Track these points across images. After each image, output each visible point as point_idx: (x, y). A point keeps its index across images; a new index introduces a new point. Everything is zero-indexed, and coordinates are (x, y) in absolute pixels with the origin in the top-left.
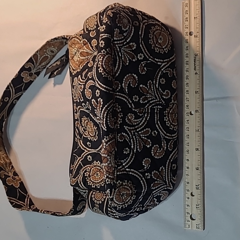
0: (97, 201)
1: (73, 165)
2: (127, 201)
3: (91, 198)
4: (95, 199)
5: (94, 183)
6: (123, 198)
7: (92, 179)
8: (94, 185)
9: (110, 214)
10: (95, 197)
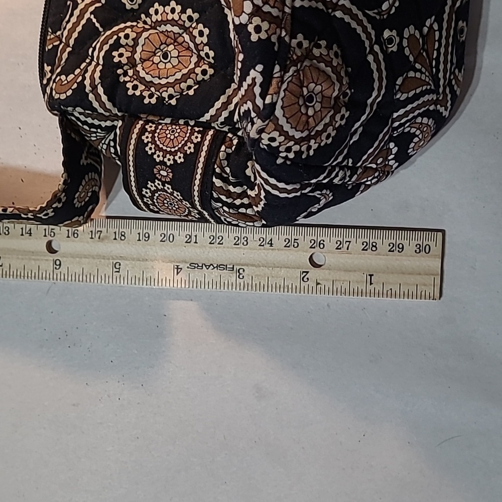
0: (164, 157)
1: (59, 33)
2: (320, 128)
3: (140, 144)
4: (158, 148)
5: (153, 89)
6: (311, 112)
7: (142, 74)
8: (151, 96)
9: (218, 200)
10: (156, 139)
